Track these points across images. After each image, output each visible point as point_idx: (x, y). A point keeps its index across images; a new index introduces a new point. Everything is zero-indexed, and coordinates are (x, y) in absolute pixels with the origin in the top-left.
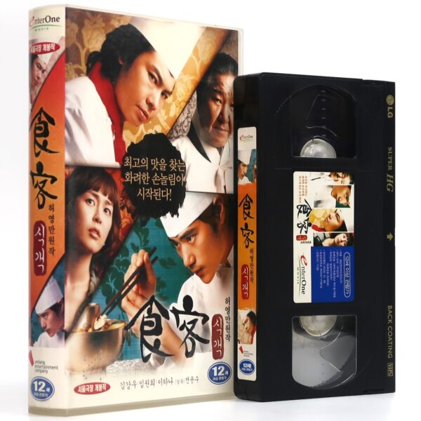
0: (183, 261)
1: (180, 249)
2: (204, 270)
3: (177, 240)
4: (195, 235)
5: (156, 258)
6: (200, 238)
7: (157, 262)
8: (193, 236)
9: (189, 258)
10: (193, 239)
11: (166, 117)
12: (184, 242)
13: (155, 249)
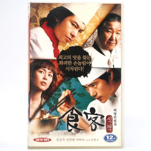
0: (90, 94)
1: (88, 90)
2: (102, 98)
3: (87, 86)
4: (97, 84)
5: (75, 93)
6: (100, 85)
7: (76, 94)
8: (96, 84)
9: (93, 93)
10: (95, 86)
11: (81, 40)
12: (91, 87)
13: (74, 89)
